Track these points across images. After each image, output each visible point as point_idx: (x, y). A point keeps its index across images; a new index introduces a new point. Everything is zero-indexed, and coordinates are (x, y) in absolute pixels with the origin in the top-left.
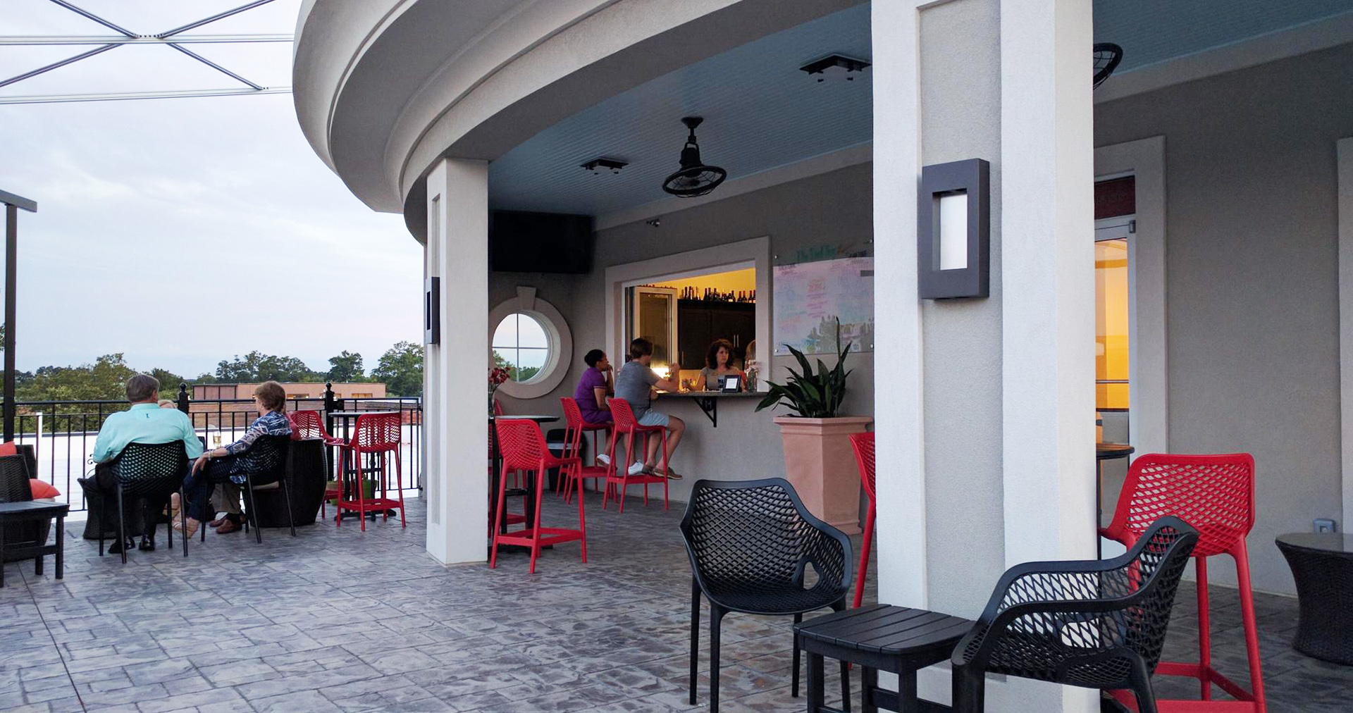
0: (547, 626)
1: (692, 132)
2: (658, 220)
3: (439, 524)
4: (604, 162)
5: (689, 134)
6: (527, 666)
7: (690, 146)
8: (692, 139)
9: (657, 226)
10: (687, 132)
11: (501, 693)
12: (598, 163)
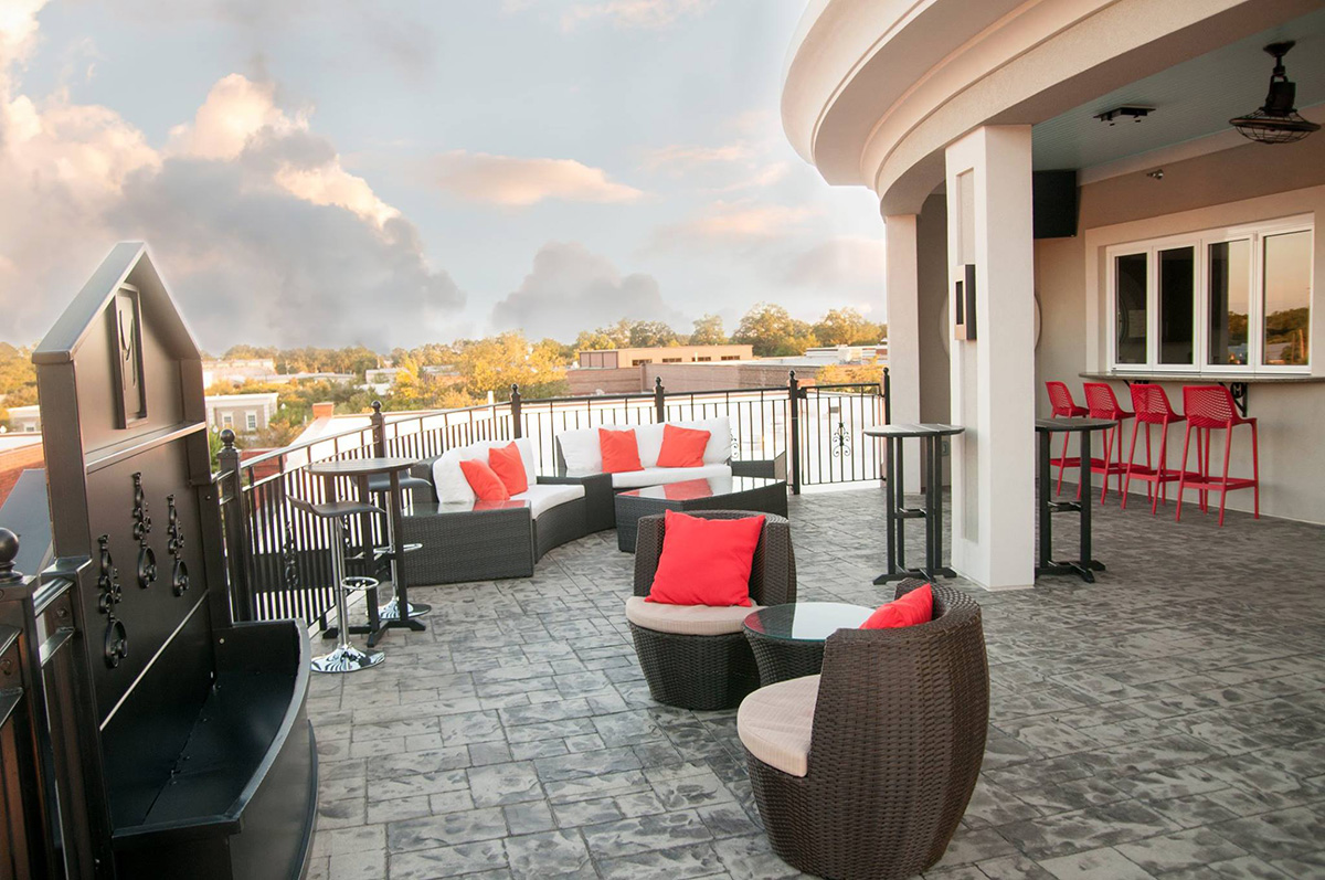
0: (1187, 693)
1: (1279, 61)
2: (1161, 171)
3: (977, 542)
4: (1126, 111)
5: (1275, 65)
6: (1213, 758)
7: (1277, 80)
8: (1279, 70)
9: (1160, 177)
10: (1272, 61)
11: (1215, 801)
12: (1119, 112)
